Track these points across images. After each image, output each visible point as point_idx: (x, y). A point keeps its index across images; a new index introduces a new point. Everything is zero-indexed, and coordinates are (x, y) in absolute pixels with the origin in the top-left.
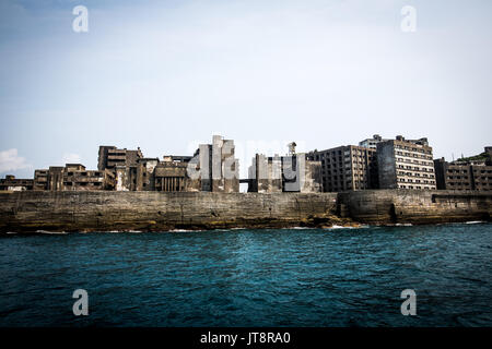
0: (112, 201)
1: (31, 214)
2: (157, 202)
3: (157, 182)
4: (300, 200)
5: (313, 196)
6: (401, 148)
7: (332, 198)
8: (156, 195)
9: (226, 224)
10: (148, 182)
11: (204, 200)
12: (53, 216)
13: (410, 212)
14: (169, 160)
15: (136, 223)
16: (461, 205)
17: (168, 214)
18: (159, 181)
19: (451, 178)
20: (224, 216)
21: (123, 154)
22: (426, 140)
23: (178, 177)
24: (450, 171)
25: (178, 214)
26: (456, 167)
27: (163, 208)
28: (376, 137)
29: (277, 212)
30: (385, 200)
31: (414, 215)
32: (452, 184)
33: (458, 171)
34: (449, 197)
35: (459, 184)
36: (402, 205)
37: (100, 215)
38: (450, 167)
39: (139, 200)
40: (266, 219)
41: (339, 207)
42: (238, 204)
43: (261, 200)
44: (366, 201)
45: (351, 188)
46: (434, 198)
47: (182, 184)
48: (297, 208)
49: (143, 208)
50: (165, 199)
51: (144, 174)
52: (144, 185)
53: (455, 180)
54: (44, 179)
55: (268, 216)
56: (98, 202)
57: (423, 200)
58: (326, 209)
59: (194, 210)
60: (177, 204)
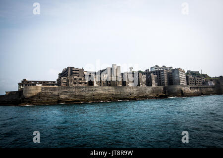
0: (97, 90)
1: (66, 96)
2: (111, 90)
3: (109, 83)
6: (180, 71)
7: (162, 88)
8: (111, 88)
9: (135, 98)
12: (76, 96)
13: (187, 92)
15: (107, 98)
16: (196, 90)
17: (116, 95)
20: (133, 95)
21: (78, 70)
24: (190, 79)
25: (119, 95)
27: (114, 93)
28: (157, 66)
29: (148, 93)
30: (180, 89)
33: (192, 79)
34: (192, 88)
36: (184, 90)
37: (94, 96)
39: (105, 90)
41: (165, 91)
47: (117, 83)
48: (153, 92)
49: (107, 93)
50: (114, 89)
52: (104, 83)
53: (191, 82)
54: (66, 81)
56: (92, 91)
57: (188, 89)
59: (124, 93)
60: (119, 91)
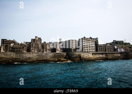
3: (13, 50)
4: (55, 54)
5: (59, 53)
6: (85, 40)
7: (65, 54)
9: (33, 61)
10: (11, 49)
11: (27, 54)
13: (85, 58)
14: (25, 43)
15: (5, 61)
16: (101, 56)
18: (14, 49)
19: (100, 48)
20: (32, 59)
21: (9, 41)
22: (97, 38)
23: (20, 48)
24: (99, 47)
25: (18, 58)
26: (101, 46)
27: (14, 57)
30: (79, 55)
31: (86, 59)
32: (100, 50)
33: (101, 47)
34: (97, 54)
35: (102, 50)
36: (83, 56)
38: (99, 46)
39: (7, 55)
40: (45, 60)
42: (37, 56)
43: (44, 54)
44: (73, 55)
45: (72, 51)
46: (93, 54)
47: (21, 50)
48: (55, 57)
49: (8, 57)
51: (10, 47)
52: (10, 50)
55: (46, 59)
57: (89, 54)
58: (63, 57)
59: (23, 57)
60: (18, 56)
